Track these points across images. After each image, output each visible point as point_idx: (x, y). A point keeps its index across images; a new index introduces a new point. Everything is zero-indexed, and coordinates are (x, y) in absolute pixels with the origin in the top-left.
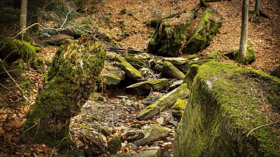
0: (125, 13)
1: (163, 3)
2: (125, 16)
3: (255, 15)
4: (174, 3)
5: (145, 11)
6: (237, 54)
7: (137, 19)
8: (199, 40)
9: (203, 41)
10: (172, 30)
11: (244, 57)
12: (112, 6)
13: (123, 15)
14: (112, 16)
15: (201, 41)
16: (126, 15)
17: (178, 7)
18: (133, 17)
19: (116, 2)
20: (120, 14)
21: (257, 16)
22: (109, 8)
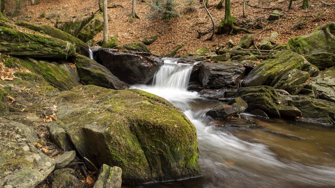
0: (44, 17)
1: (79, 10)
2: (43, 19)
3: (132, 17)
4: (86, 10)
5: (62, 16)
6: (103, 42)
7: (53, 23)
8: (84, 34)
9: (87, 34)
10: (62, 26)
11: (107, 44)
12: (34, 10)
13: (42, 19)
14: (31, 19)
15: (85, 35)
16: (45, 18)
17: (89, 14)
18: (50, 21)
19: (38, 7)
20: (39, 18)
21: (133, 17)
22: (31, 12)
